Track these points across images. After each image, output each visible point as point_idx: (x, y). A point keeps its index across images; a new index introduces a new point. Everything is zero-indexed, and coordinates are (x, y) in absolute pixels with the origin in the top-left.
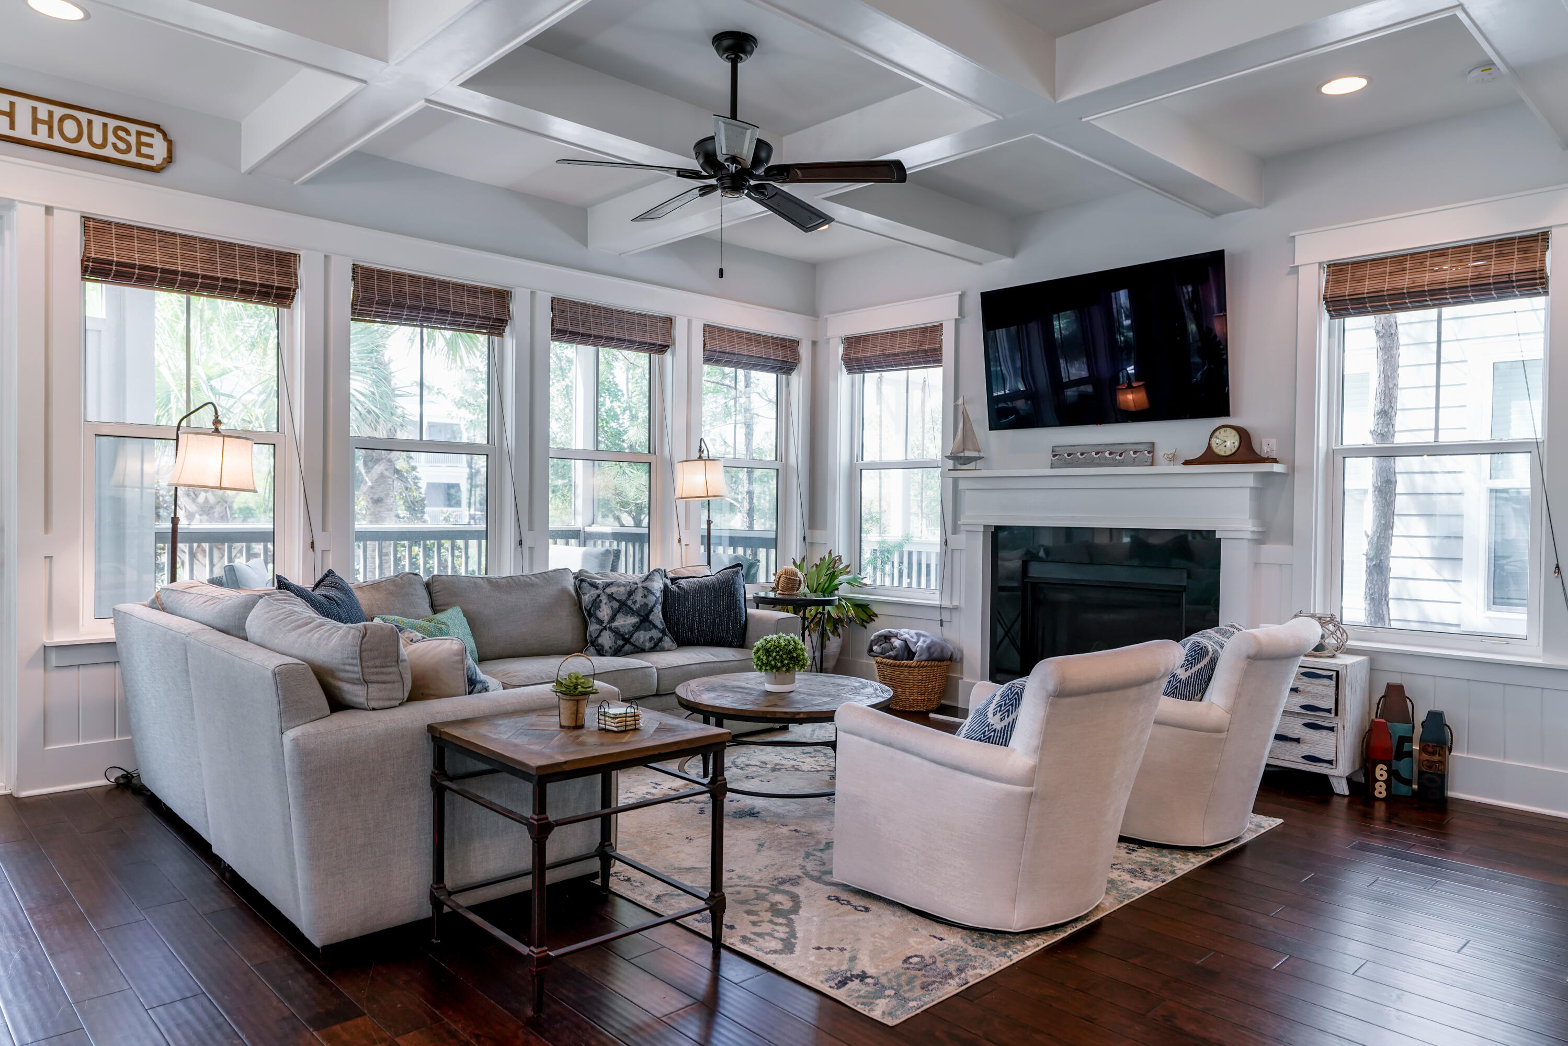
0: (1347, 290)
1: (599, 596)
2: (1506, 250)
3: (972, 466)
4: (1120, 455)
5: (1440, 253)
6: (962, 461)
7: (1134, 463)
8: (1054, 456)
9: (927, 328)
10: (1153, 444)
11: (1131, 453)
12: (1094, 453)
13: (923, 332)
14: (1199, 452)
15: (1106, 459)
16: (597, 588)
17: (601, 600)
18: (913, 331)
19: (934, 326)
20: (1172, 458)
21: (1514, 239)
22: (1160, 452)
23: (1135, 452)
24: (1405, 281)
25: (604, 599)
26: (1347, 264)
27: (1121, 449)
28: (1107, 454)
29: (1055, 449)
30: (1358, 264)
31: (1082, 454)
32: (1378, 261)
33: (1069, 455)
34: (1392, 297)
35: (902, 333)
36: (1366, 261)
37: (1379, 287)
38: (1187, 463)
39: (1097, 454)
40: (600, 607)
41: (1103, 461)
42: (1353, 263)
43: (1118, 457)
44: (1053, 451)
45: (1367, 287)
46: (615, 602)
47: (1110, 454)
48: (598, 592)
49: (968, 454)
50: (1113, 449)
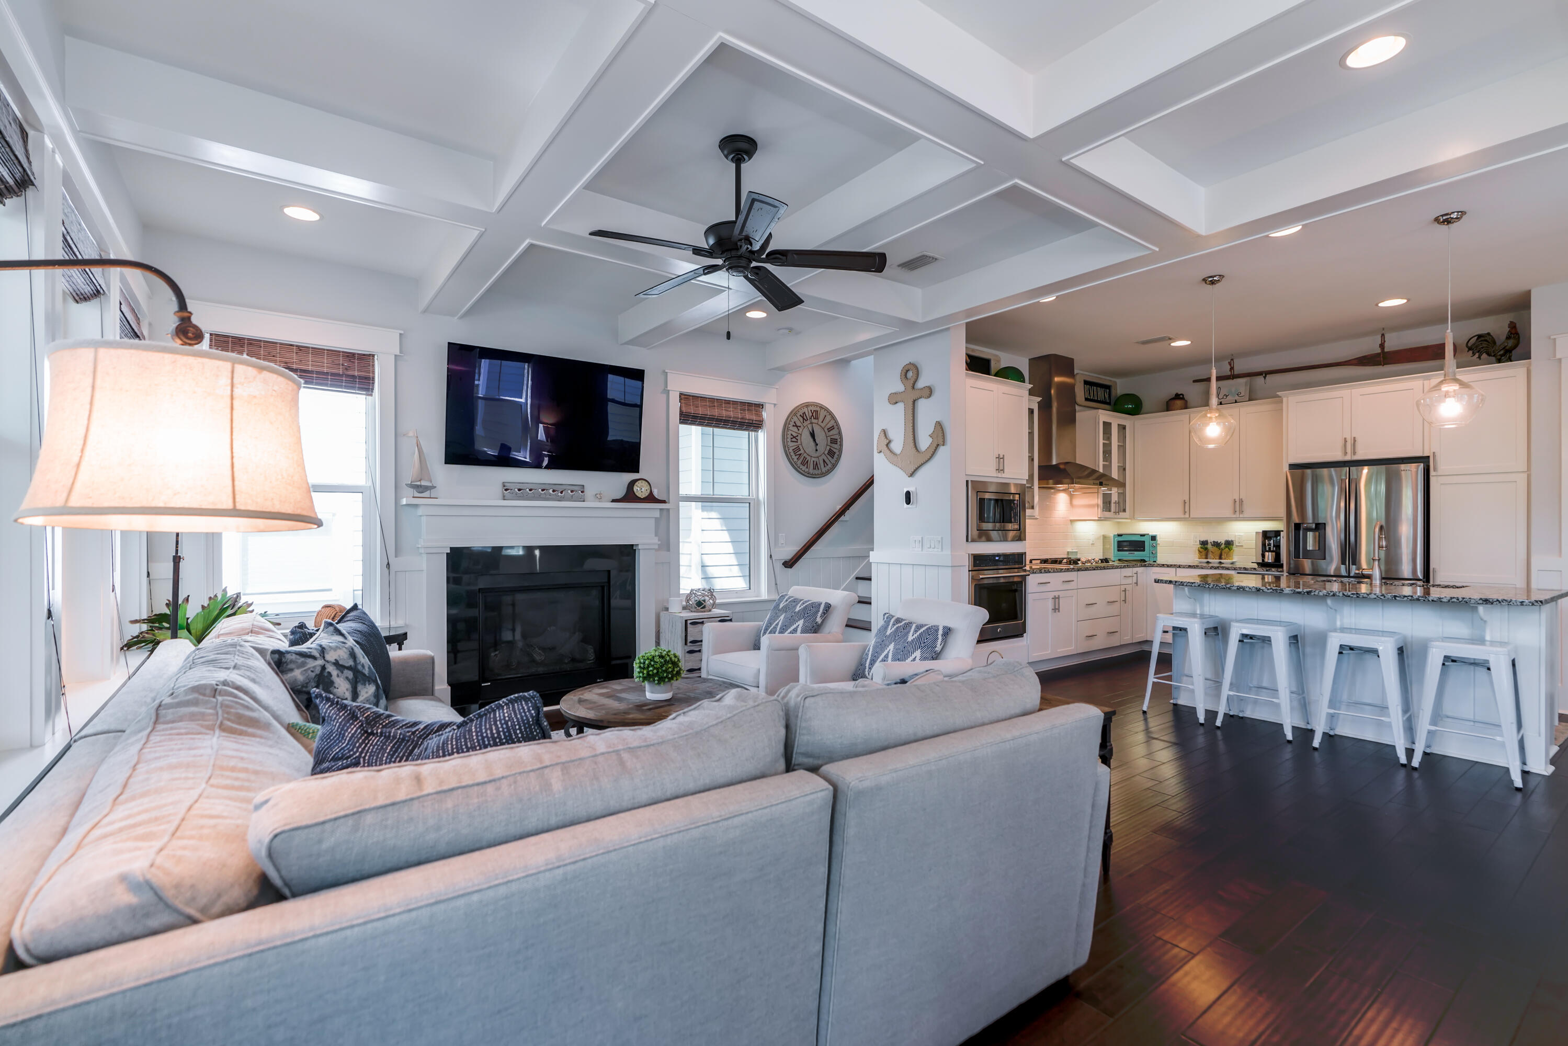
0: (692, 410)
1: (323, 668)
2: (750, 408)
3: (427, 494)
4: (561, 492)
5: (728, 402)
6: (421, 490)
7: (572, 499)
8: (506, 490)
9: (354, 354)
10: (583, 486)
11: (569, 491)
12: (540, 490)
13: (348, 356)
14: (621, 494)
15: (550, 495)
16: (315, 658)
17: (329, 673)
18: (333, 353)
19: (364, 355)
20: (599, 497)
21: (752, 404)
22: (589, 492)
23: (572, 491)
24: (716, 412)
25: (331, 669)
26: (690, 396)
27: (560, 488)
28: (551, 491)
29: (506, 484)
30: (695, 398)
31: (530, 490)
32: (703, 398)
33: (519, 490)
34: (709, 419)
35: (318, 352)
36: (698, 397)
37: (705, 412)
38: (613, 501)
39: (543, 490)
40: (332, 683)
41: (548, 496)
42: (693, 396)
43: (560, 494)
44: (504, 486)
45: (700, 411)
46: (346, 671)
47: (554, 491)
48: (320, 662)
49: (424, 483)
50: (555, 488)
